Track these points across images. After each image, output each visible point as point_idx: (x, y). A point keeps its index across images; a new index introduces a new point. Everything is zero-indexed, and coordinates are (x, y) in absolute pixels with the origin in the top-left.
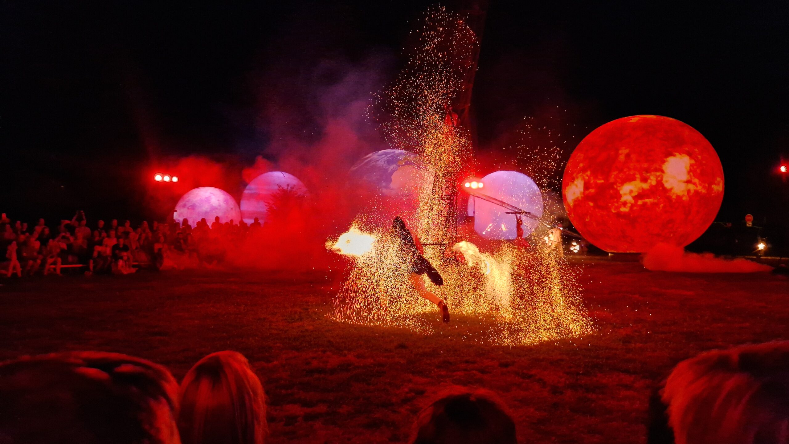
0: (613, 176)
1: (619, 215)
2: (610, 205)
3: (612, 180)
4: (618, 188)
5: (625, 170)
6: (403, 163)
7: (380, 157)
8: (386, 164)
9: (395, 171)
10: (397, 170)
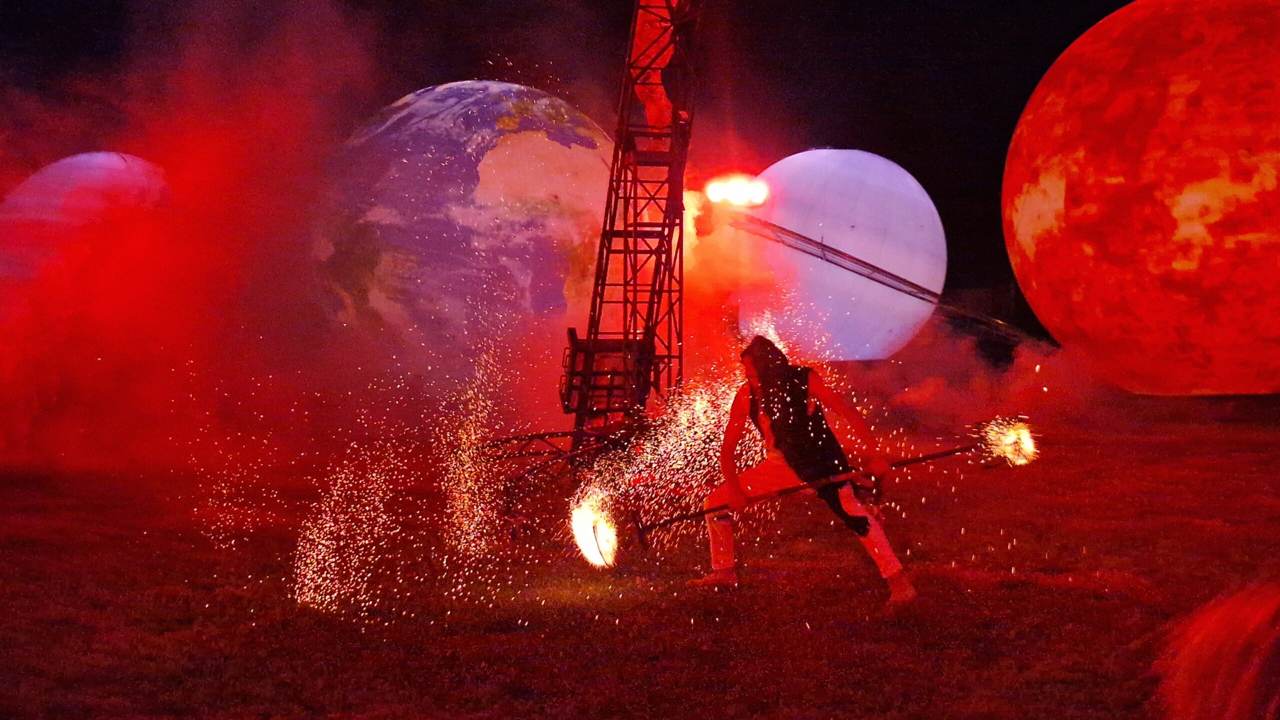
0: (1151, 165)
1: (1170, 281)
2: (1143, 251)
3: (1147, 176)
4: (1167, 202)
5: (1189, 144)
6: (512, 124)
7: (440, 104)
8: (460, 128)
9: (487, 148)
10: (494, 146)
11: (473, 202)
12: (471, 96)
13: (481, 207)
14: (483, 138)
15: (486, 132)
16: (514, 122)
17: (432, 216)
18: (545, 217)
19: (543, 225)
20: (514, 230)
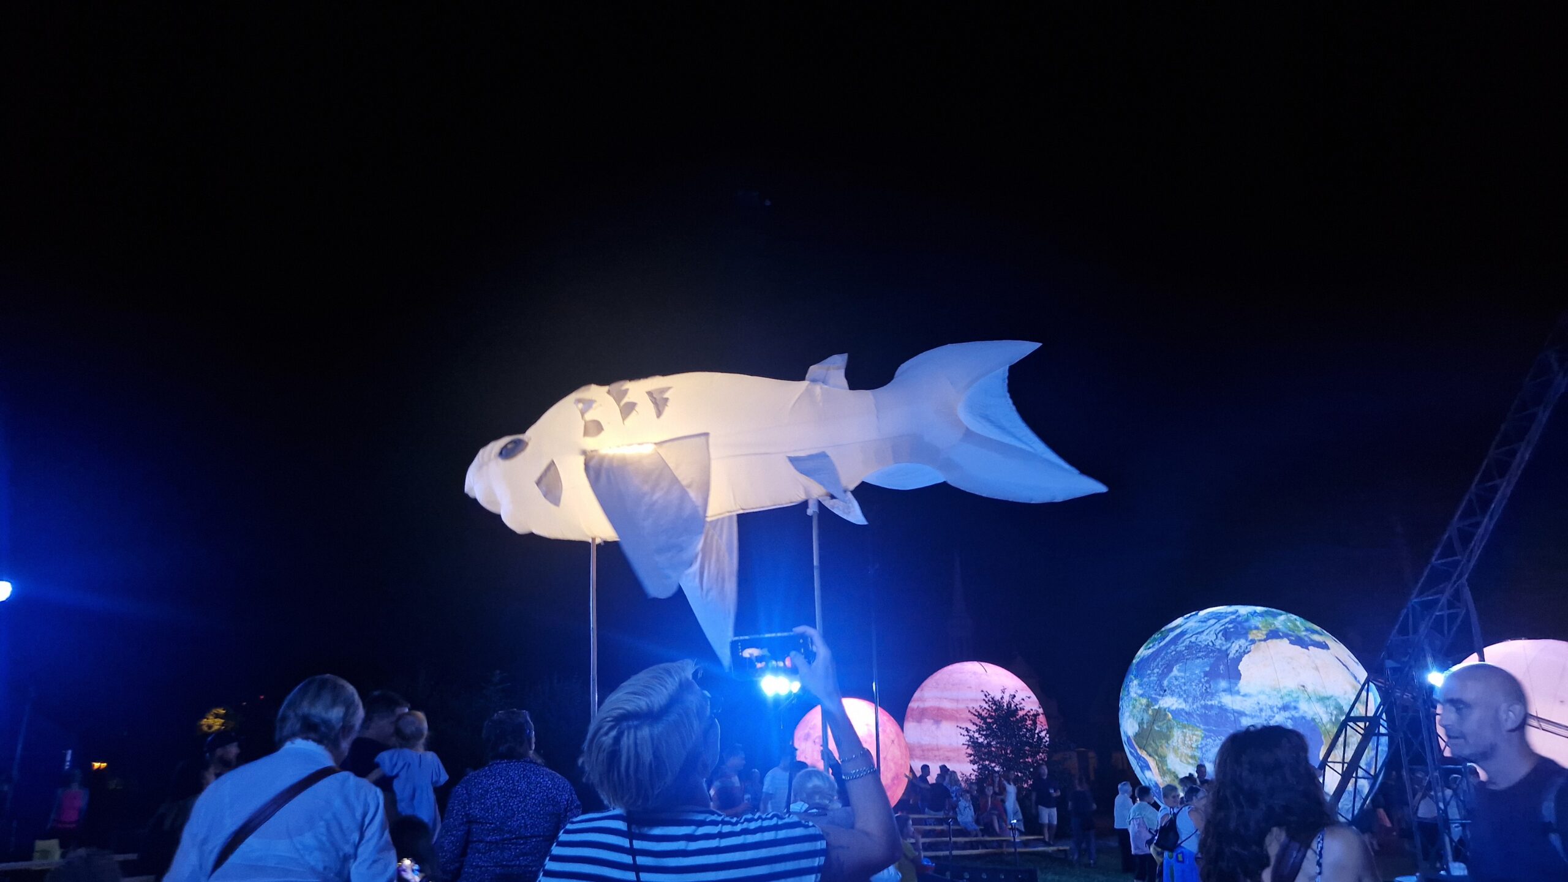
6: (1260, 635)
7: (1204, 624)
8: (1221, 639)
9: (1245, 653)
10: (1249, 652)
11: (1238, 692)
12: (1226, 617)
13: (1244, 696)
14: (1240, 647)
15: (1242, 642)
16: (1262, 634)
17: (1209, 703)
18: (1296, 701)
19: (1295, 708)
20: (1274, 712)
